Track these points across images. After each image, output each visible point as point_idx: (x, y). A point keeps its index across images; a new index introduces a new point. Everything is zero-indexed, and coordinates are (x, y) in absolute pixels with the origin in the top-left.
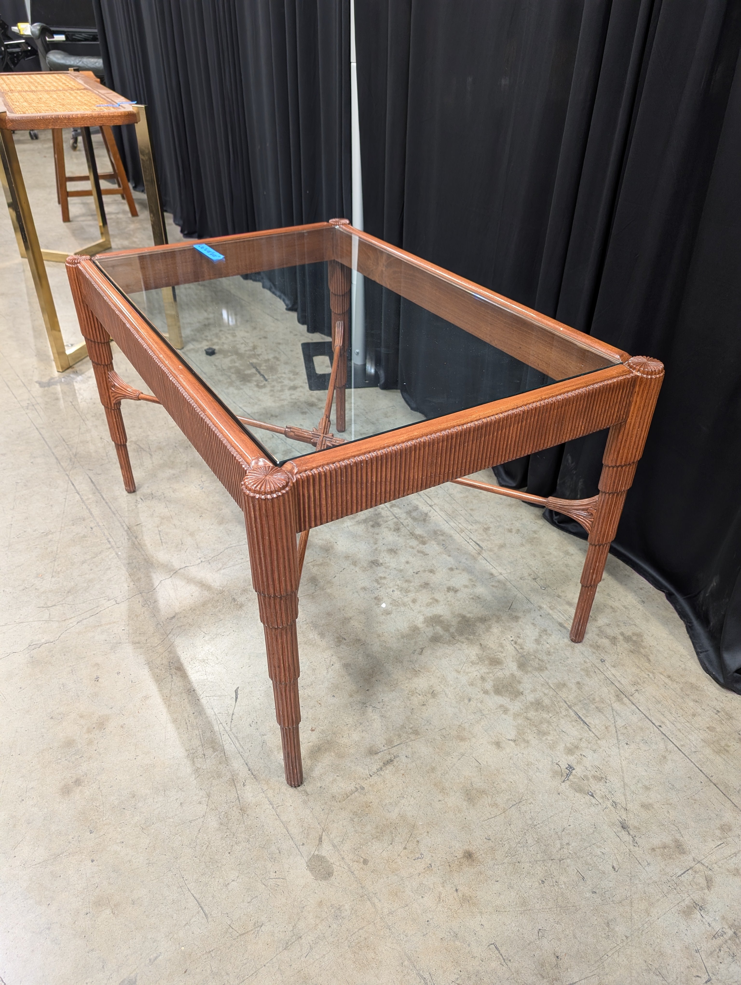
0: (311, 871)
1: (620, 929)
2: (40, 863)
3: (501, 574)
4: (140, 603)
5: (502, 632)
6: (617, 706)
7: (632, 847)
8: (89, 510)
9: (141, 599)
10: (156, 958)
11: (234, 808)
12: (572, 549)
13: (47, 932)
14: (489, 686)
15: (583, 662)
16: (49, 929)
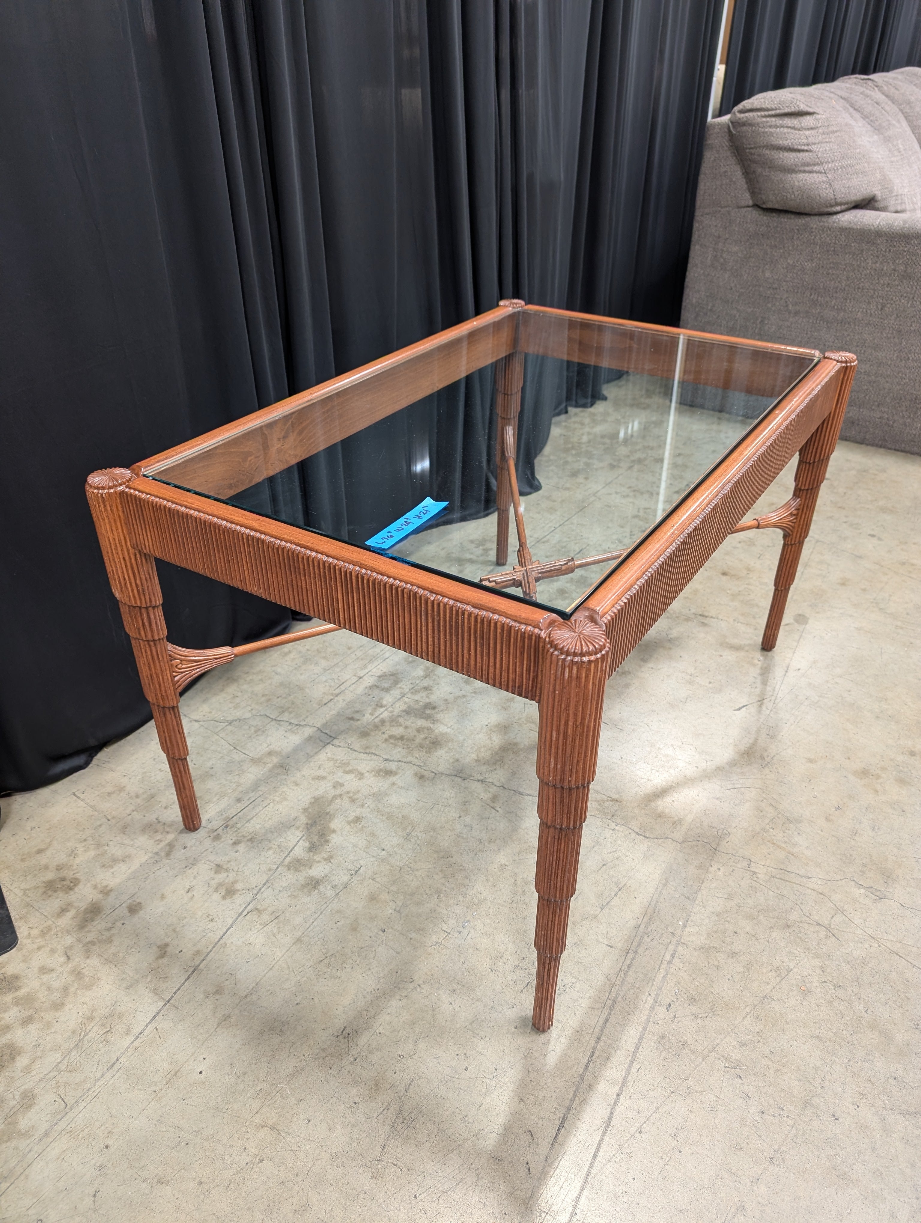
4: (728, 839)
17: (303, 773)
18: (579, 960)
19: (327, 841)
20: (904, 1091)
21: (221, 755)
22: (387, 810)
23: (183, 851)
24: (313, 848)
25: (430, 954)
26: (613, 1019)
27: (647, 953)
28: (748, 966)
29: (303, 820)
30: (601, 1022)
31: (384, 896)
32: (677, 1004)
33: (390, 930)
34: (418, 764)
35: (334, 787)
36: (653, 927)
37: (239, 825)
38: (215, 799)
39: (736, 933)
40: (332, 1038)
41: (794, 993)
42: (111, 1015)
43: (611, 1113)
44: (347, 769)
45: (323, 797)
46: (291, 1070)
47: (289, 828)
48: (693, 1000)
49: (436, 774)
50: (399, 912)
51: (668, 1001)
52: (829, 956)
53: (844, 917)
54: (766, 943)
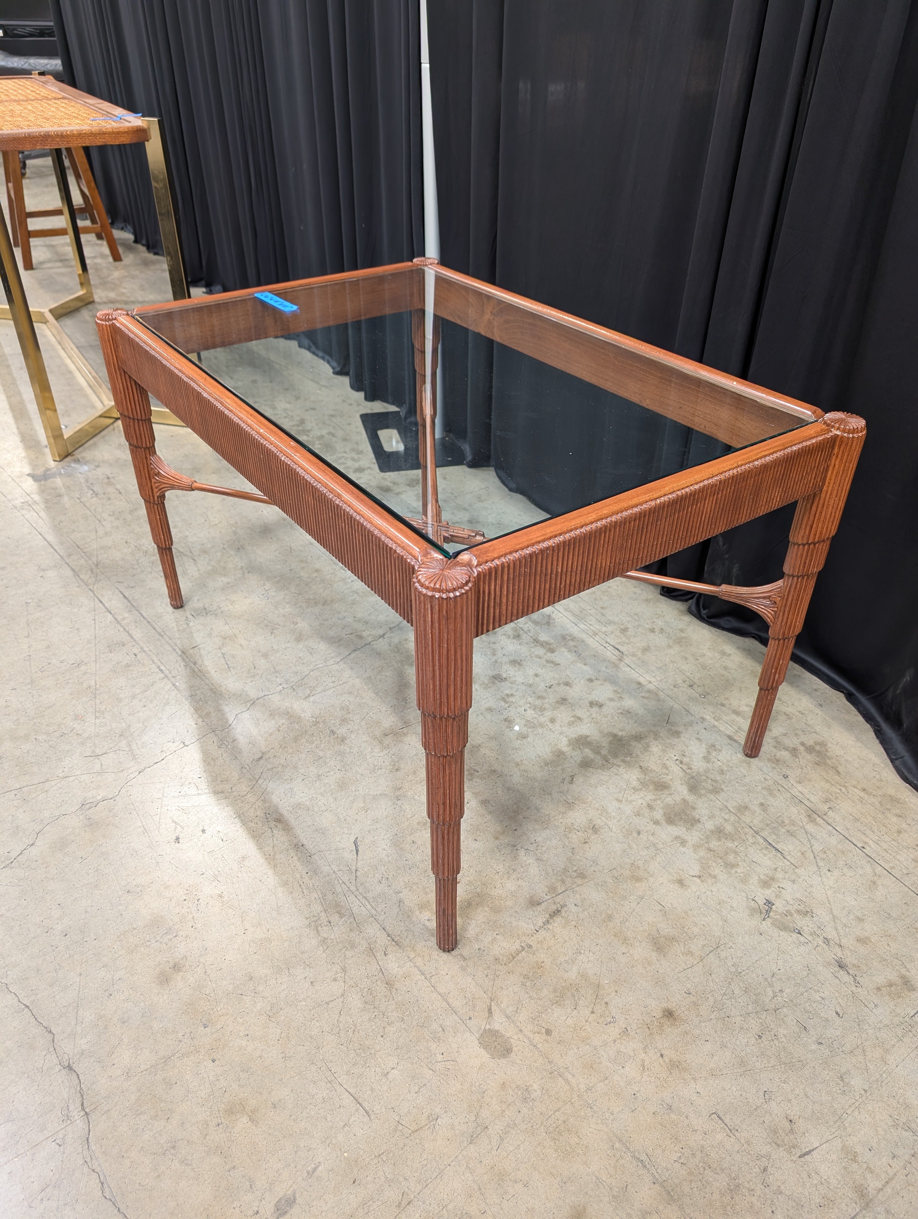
0: (485, 1049)
1: (857, 1082)
2: (147, 1069)
3: (650, 682)
4: (215, 744)
5: (664, 751)
6: (810, 827)
7: (854, 988)
8: (128, 632)
9: (215, 739)
10: (315, 1170)
11: (379, 983)
12: (729, 649)
13: (173, 1151)
14: (658, 815)
15: (763, 780)
16: (174, 1147)
32: (134, 659)
41: (82, 712)
48: (128, 666)
51: (139, 656)
52: (82, 744)
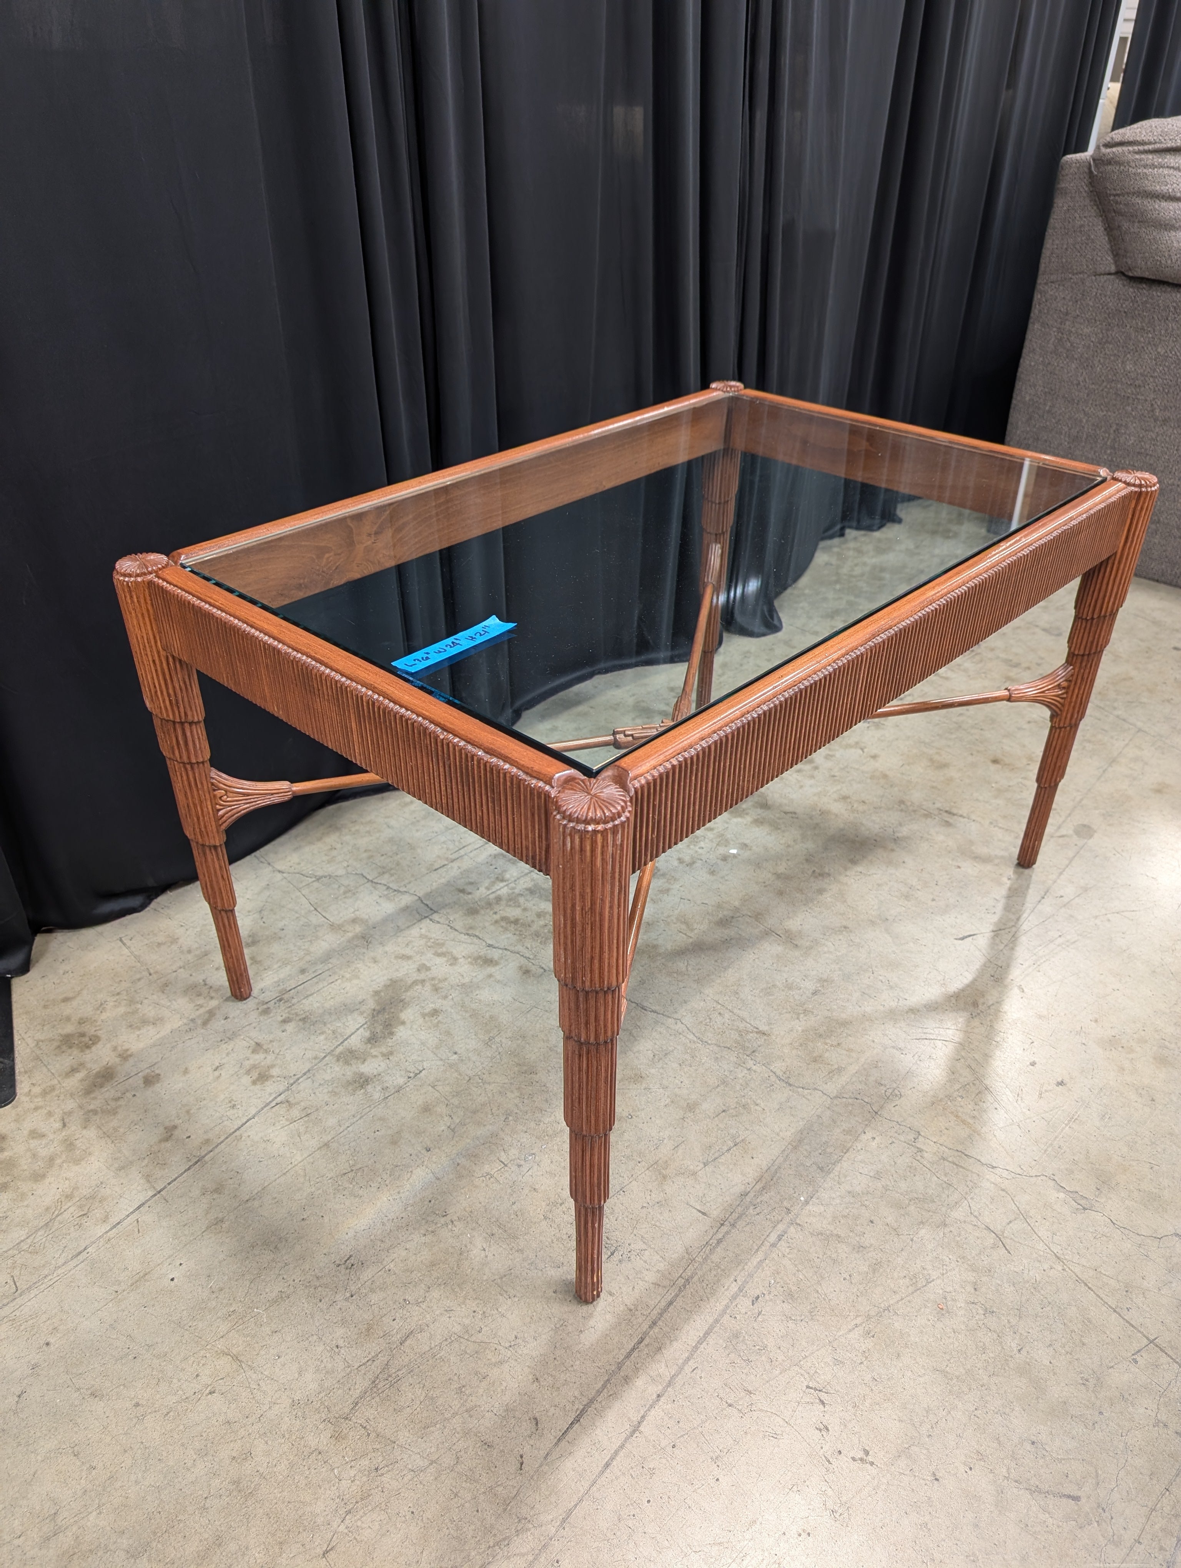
17: (387, 949)
18: (658, 1224)
19: (392, 1034)
20: (1041, 1462)
21: (297, 915)
22: (474, 1006)
23: (223, 1022)
24: (373, 1040)
25: (476, 1187)
26: (679, 1302)
27: (747, 1229)
28: (876, 1267)
29: (371, 1004)
30: (663, 1304)
31: (441, 1109)
32: (767, 1297)
33: (437, 1150)
34: (527, 955)
35: (419, 970)
36: (765, 1197)
37: (294, 1001)
38: (275, 966)
39: (872, 1222)
40: (332, 1266)
41: (928, 1311)
42: (92, 1197)
43: (643, 1417)
44: (440, 951)
45: (401, 980)
46: (274, 1295)
47: (352, 1011)
48: (790, 1296)
49: (545, 971)
50: (453, 1130)
51: (758, 1292)
52: (990, 1271)
53: (1026, 1225)
54: (909, 1241)
